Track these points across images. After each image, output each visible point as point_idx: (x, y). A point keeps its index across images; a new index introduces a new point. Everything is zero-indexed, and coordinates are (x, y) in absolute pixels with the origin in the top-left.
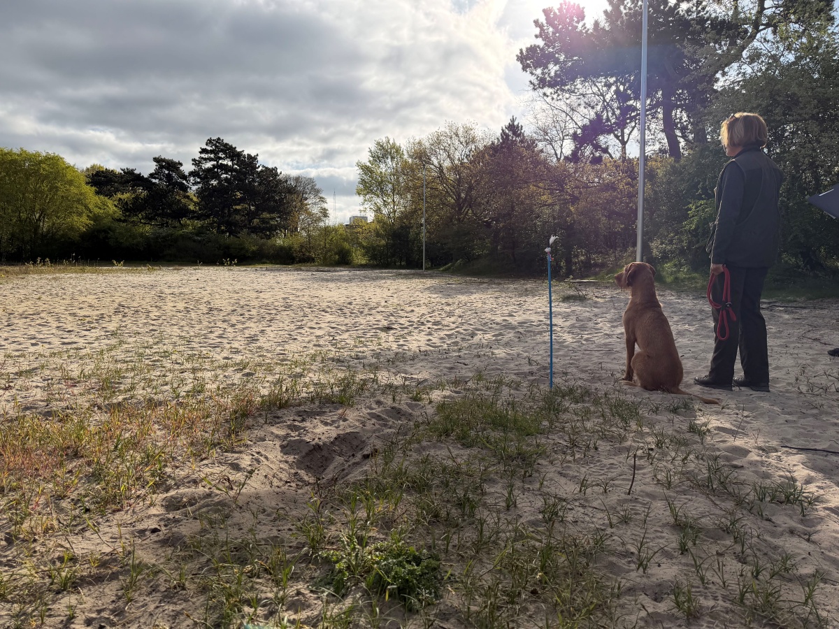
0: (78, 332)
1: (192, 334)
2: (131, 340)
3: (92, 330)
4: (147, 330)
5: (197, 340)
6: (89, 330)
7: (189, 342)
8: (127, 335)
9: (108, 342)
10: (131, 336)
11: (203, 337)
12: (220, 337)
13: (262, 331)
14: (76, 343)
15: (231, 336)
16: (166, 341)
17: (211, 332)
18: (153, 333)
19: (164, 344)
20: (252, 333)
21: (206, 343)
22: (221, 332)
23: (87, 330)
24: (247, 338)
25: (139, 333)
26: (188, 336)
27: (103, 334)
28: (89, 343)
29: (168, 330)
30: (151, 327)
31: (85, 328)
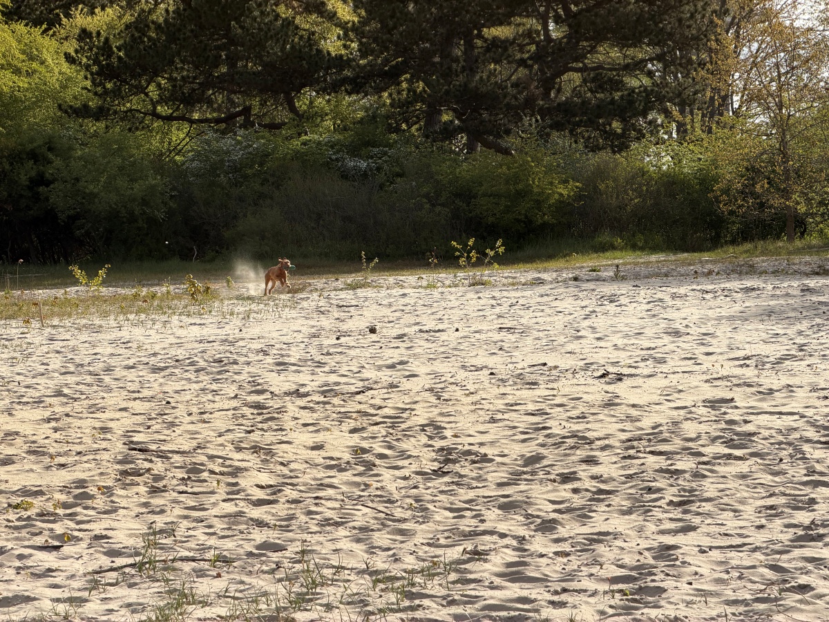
0: (21, 557)
1: (410, 562)
2: (205, 587)
3: (67, 550)
4: (249, 547)
5: (435, 587)
6: (57, 548)
7: (411, 596)
8: (187, 567)
9: (132, 595)
10: (201, 574)
11: (453, 576)
12: (514, 574)
13: (665, 552)
14: (28, 599)
15: (553, 569)
16: (331, 593)
17: (478, 555)
18: (275, 556)
19: (329, 607)
20: (629, 560)
21: (472, 600)
22: (511, 556)
23: (46, 548)
24: (615, 580)
25: (227, 561)
26: (396, 570)
27: (105, 562)
28: (71, 600)
29: (322, 545)
30: (259, 536)
31: (39, 540)
